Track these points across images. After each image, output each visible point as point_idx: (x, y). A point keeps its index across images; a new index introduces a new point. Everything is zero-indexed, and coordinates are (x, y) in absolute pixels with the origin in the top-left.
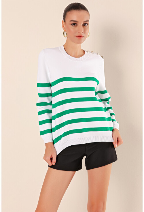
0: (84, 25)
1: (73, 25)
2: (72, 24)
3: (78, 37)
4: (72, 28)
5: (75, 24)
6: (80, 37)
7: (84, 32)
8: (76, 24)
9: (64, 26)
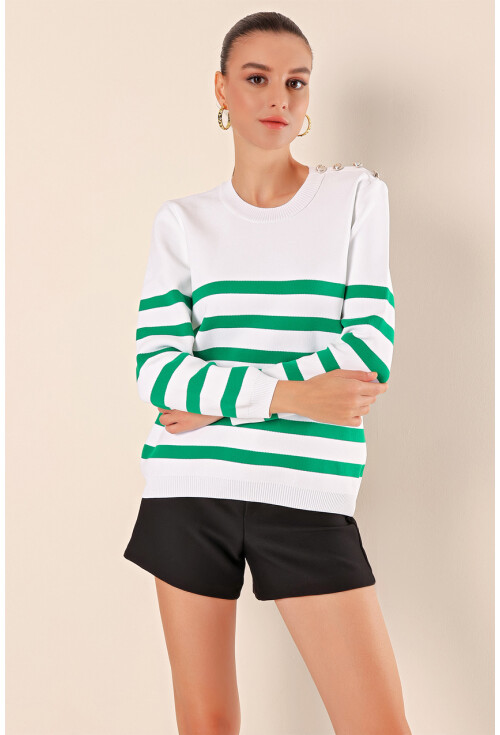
0: (291, 84)
1: (252, 81)
2: (249, 79)
3: (269, 125)
4: (248, 91)
5: (258, 79)
6: (276, 122)
7: (291, 107)
8: (263, 81)
9: (222, 93)
